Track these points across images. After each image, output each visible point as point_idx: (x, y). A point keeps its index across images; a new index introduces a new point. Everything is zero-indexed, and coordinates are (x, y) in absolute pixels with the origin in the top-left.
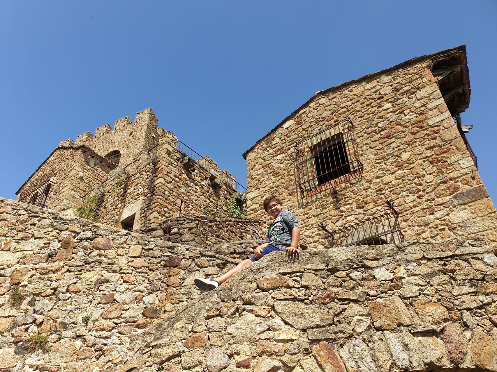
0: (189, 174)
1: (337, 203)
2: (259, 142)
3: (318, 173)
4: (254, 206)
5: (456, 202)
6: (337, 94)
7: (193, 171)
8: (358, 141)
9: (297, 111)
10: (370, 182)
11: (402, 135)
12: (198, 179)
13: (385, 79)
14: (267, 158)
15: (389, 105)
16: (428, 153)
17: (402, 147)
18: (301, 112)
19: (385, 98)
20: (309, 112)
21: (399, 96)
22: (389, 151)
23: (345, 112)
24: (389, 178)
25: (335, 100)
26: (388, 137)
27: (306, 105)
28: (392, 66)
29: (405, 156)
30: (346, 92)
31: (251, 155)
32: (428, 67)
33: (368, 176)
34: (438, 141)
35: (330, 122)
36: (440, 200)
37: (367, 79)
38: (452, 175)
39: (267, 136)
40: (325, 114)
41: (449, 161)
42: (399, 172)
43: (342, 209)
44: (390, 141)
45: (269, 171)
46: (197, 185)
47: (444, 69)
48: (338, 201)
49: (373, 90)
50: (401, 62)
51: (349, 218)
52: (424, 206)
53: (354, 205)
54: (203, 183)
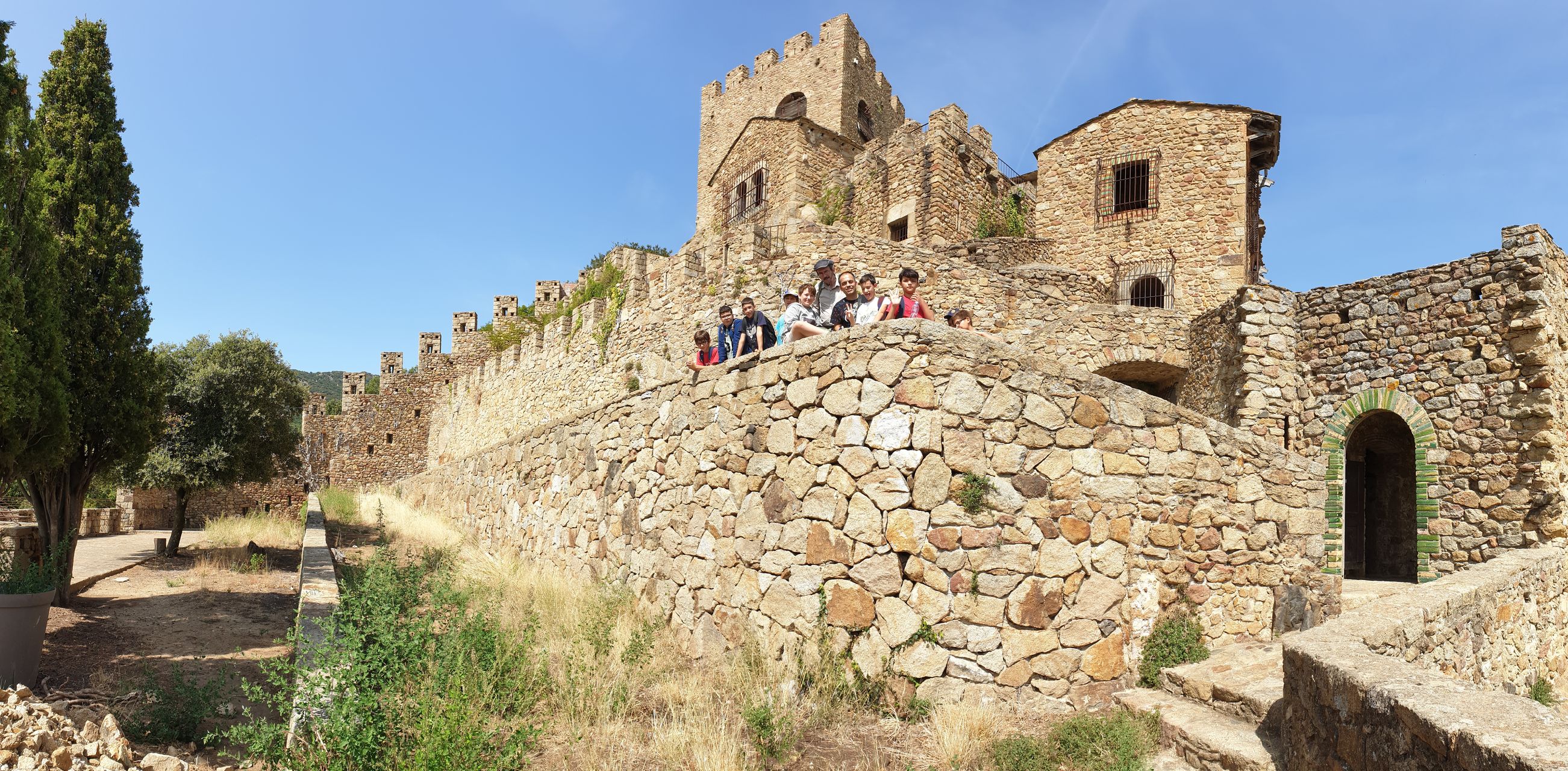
0: (964, 166)
1: (1128, 234)
2: (1056, 140)
3: (1117, 202)
4: (1043, 220)
5: (1221, 262)
6: (1153, 110)
7: (968, 161)
8: (1162, 175)
9: (1106, 114)
10: (1162, 222)
11: (1202, 185)
12: (973, 172)
13: (1207, 114)
14: (1063, 164)
15: (1200, 147)
16: (1217, 211)
17: (1199, 197)
18: (1110, 116)
19: (1200, 137)
20: (1120, 121)
21: (1213, 141)
22: (1185, 197)
23: (1156, 136)
24: (1178, 224)
25: (1150, 116)
26: (1189, 182)
27: (1116, 110)
28: (1216, 103)
29: (1198, 207)
30: (1164, 111)
31: (1044, 155)
32: (1246, 121)
33: (1162, 216)
34: (1227, 203)
35: (1139, 143)
36: (1211, 257)
37: (1190, 106)
38: (1226, 238)
39: (1066, 135)
40: (1137, 130)
41: (1229, 225)
42: (1188, 221)
43: (1132, 243)
44: (1190, 187)
45: (1065, 181)
46: (972, 180)
47: (1260, 129)
48: (1129, 234)
49: (1190, 122)
50: (1227, 103)
51: (1136, 253)
52: (1198, 259)
53: (1143, 242)
54: (979, 177)
